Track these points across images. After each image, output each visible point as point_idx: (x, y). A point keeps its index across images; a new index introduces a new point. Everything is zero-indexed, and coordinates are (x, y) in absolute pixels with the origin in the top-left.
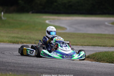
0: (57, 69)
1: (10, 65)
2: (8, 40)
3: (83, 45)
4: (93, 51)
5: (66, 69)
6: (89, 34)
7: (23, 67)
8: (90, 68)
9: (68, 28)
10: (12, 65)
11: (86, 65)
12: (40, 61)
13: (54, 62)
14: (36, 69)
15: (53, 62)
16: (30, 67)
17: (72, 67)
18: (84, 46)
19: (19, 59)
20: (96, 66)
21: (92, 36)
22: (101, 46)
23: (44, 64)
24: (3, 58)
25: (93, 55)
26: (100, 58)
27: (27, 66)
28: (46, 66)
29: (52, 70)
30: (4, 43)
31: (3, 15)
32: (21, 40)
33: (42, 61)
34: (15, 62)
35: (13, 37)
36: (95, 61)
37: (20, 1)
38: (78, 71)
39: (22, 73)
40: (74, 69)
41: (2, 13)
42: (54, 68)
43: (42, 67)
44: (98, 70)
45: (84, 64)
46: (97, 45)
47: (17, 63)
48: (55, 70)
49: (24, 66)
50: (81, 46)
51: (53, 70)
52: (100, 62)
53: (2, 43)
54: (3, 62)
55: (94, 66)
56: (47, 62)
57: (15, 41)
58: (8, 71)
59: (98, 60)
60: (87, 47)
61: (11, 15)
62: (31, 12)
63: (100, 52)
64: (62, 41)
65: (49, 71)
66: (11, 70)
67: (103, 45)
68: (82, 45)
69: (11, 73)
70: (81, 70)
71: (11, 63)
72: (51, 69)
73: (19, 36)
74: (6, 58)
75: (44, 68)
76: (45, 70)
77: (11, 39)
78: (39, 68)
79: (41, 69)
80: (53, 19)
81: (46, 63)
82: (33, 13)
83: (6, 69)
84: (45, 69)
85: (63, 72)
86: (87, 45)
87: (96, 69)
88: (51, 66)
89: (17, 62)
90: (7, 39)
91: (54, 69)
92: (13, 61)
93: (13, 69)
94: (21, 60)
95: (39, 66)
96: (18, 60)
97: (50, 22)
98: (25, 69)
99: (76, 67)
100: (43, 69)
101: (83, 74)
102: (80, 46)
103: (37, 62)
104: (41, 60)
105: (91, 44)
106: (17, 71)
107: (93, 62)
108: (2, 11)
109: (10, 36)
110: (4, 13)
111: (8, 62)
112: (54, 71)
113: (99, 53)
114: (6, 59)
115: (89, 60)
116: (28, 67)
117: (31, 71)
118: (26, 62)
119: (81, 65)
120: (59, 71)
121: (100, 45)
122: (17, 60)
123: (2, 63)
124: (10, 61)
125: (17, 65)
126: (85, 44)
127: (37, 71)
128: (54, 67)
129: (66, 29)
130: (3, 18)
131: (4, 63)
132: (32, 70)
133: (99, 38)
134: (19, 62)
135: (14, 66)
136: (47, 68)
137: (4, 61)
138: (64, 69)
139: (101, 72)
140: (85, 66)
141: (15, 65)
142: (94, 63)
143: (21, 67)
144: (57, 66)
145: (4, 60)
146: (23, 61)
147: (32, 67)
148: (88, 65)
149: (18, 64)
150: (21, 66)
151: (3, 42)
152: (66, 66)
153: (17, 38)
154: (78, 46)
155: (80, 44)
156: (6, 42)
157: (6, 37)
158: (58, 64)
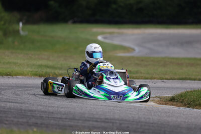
0: (117, 121)
1: (34, 115)
2: (32, 71)
3: (163, 79)
5: (133, 122)
6: (173, 58)
7: (57, 118)
8: (175, 119)
9: (137, 49)
10: (38, 115)
12: (86, 107)
14: (80, 122)
16: (70, 119)
17: (144, 118)
18: (165, 81)
20: (186, 114)
21: (179, 62)
22: (195, 80)
23: (95, 113)
24: (22, 103)
25: (181, 95)
26: (194, 101)
27: (64, 117)
28: (97, 116)
29: (108, 122)
30: (24, 77)
31: (22, 28)
32: (53, 71)
33: (91, 108)
34: (43, 110)
35: (40, 66)
36: (185, 105)
37: (52, 3)
38: (155, 123)
39: (56, 128)
41: (21, 24)
42: (111, 119)
43: (90, 118)
44: (190, 121)
45: (166, 112)
47: (46, 112)
48: (113, 123)
49: (59, 116)
50: (160, 81)
51: (111, 122)
52: (193, 108)
53: (20, 77)
54: (21, 110)
55: (182, 115)
57: (42, 72)
58: (30, 126)
59: (189, 104)
61: (35, 27)
62: (71, 21)
64: (109, 70)
65: (103, 124)
66: (36, 125)
67: (198, 77)
68: (161, 79)
69: (35, 130)
70: (159, 123)
71: (36, 113)
72: (106, 121)
73: (50, 63)
74: (27, 104)
75: (95, 120)
76: (95, 123)
77: (37, 70)
78: (86, 120)
79: (89, 121)
82: (74, 22)
83: (28, 122)
84: (97, 121)
85: (128, 127)
86: (170, 79)
87: (187, 121)
88: (107, 117)
89: (46, 110)
90: (30, 69)
91: (113, 121)
92: (39, 108)
93: (39, 122)
94: (53, 107)
95: (86, 116)
96: (49, 106)
97: (105, 38)
98: (61, 122)
99: (151, 118)
100: (93, 121)
101: (163, 129)
102: (158, 81)
103: (82, 109)
104: (88, 106)
105: (177, 77)
106: (47, 126)
107: (181, 108)
108: (20, 20)
109: (34, 65)
110: (23, 24)
111: (30, 111)
112: (111, 124)
113: (191, 91)
114: (27, 105)
115: (175, 105)
116: (66, 119)
117: (71, 126)
118: (62, 109)
120: (120, 124)
121: (193, 77)
122: (46, 106)
123: (20, 111)
124: (35, 109)
125: (47, 116)
126: (167, 77)
127: (83, 124)
128: (112, 117)
129: (134, 50)
130: (22, 33)
131: (23, 112)
132: (72, 123)
133: (192, 65)
134: (51, 109)
135: (42, 117)
136: (99, 120)
137: (24, 108)
138: (129, 121)
139: (195, 125)
140: (166, 116)
141: (43, 115)
142: (183, 109)
143: (54, 118)
144: (117, 117)
145: (24, 107)
146: (58, 107)
147: (74, 119)
148: (172, 113)
149: (49, 113)
150: (53, 116)
151: (22, 74)
152: (133, 116)
153: (48, 67)
154: (155, 80)
155: (157, 76)
156: (28, 74)
157: (28, 65)
158: (118, 111)
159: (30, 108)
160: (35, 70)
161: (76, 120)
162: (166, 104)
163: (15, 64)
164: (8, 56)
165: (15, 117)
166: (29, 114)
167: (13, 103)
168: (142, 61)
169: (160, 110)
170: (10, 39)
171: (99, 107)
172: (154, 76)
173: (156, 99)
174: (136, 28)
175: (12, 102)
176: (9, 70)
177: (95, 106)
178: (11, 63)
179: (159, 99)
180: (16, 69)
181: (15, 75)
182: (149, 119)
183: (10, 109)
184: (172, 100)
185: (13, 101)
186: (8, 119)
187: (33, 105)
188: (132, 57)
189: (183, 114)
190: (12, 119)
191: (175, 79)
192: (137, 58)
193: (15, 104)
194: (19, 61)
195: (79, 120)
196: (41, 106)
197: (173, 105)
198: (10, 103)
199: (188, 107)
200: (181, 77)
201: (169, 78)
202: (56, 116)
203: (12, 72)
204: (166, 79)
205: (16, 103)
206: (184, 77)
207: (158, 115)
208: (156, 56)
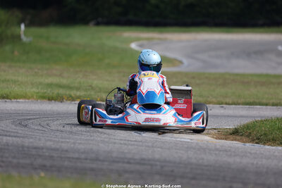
0: (158, 163)
1: (41, 154)
2: (38, 93)
3: (222, 104)
4: (247, 117)
5: (180, 163)
6: (237, 75)
7: (73, 158)
8: (238, 159)
9: (185, 61)
10: (47, 154)
11: (230, 151)
12: (115, 143)
13: (150, 144)
14: (106, 163)
15: (148, 146)
16: (91, 160)
17: (196, 158)
18: (225, 106)
19: (63, 140)
20: (255, 154)
21: (244, 80)
22: (267, 105)
23: (126, 151)
24: (23, 137)
25: (247, 127)
26: (265, 134)
27: (83, 156)
28: (129, 156)
29: (144, 164)
30: (27, 100)
31: (24, 31)
32: (68, 92)
33: (121, 144)
34: (53, 146)
35: (50, 85)
36: (252, 141)
38: (211, 166)
39: (72, 173)
40: (201, 161)
41: (23, 26)
42: (149, 160)
43: (120, 158)
44: (260, 163)
45: (226, 151)
46: (257, 101)
47: (57, 150)
48: (152, 165)
49: (76, 155)
50: (218, 106)
51: (148, 164)
52: (264, 144)
53: (21, 100)
54: (23, 147)
55: (249, 155)
56: (132, 145)
57: (53, 93)
58: (35, 169)
59: (259, 139)
60: (234, 106)
61: (42, 31)
62: (93, 22)
63: (263, 119)
65: (138, 167)
66: (43, 168)
67: (271, 101)
68: (220, 103)
69: (42, 174)
70: (217, 165)
71: (44, 150)
72: (142, 162)
73: (64, 81)
74: (32, 138)
75: (126, 160)
76: (127, 166)
77: (45, 91)
78: (114, 162)
79: (118, 162)
80: (148, 39)
81: (130, 147)
82: (98, 24)
83: (32, 164)
84: (129, 163)
85: (172, 171)
86: (232, 104)
87: (255, 162)
88: (144, 157)
89: (58, 147)
90: (35, 90)
91: (151, 162)
92: (49, 144)
93: (48, 163)
94: (68, 142)
95: (115, 155)
96: (62, 142)
97: (141, 46)
98: (79, 164)
99: (205, 158)
100: (124, 162)
101: (222, 174)
102: (214, 106)
103: (108, 146)
104: (117, 141)
105: (242, 100)
106: (59, 170)
107: (248, 144)
108: (22, 21)
109: (41, 84)
110: (25, 26)
111: (35, 148)
112: (149, 167)
113: (262, 121)
114: (31, 140)
115: (238, 140)
116: (86, 159)
117: (92, 170)
118: (81, 146)
119: (217, 152)
120: (162, 167)
121: (264, 101)
122: (58, 142)
123: (21, 149)
124: (42, 145)
125: (59, 155)
126: (227, 100)
127: (110, 167)
128: (150, 157)
129: (181, 62)
130: (24, 38)
131: (26, 149)
132: (94, 166)
133: (263, 84)
134: (65, 146)
135: (51, 157)
136: (132, 161)
137: (27, 144)
138: (175, 163)
139: (267, 168)
140: (227, 155)
141: (54, 155)
142: (250, 147)
143: (69, 158)
144: (157, 156)
145: (27, 142)
146: (74, 143)
147: (97, 159)
148: (234, 152)
149: (62, 151)
150: (68, 156)
151: (25, 97)
152: (181, 155)
153: (60, 86)
154: (211, 105)
155: (214, 100)
156: (32, 97)
157: (32, 84)
158: (159, 149)
159: (35, 144)
160: (42, 91)
161: (100, 160)
162: (226, 139)
163: (15, 82)
164: (5, 71)
165: (14, 157)
166: (34, 152)
167: (12, 136)
168: (193, 78)
169: (218, 147)
170: (8, 48)
171: (133, 143)
172: (209, 99)
173: (211, 131)
174: (185, 32)
175: (9, 136)
176: (6, 91)
177: (126, 142)
178: (8, 81)
179: (216, 131)
180: (17, 89)
181: (15, 98)
182: (203, 159)
183: (8, 145)
184: (236, 133)
185: (12, 134)
186: (4, 159)
187: (40, 140)
188: (179, 73)
189: (251, 153)
190: (10, 159)
191: (239, 104)
192: (186, 74)
193: (14, 139)
194: (20, 79)
195: (103, 161)
196: (51, 141)
197: (235, 140)
198: (8, 138)
199: (257, 143)
200: (248, 100)
201: (230, 102)
202: (71, 155)
203: (10, 93)
204: (226, 104)
205: (15, 137)
206: (251, 101)
207: (216, 154)
208: (213, 71)
